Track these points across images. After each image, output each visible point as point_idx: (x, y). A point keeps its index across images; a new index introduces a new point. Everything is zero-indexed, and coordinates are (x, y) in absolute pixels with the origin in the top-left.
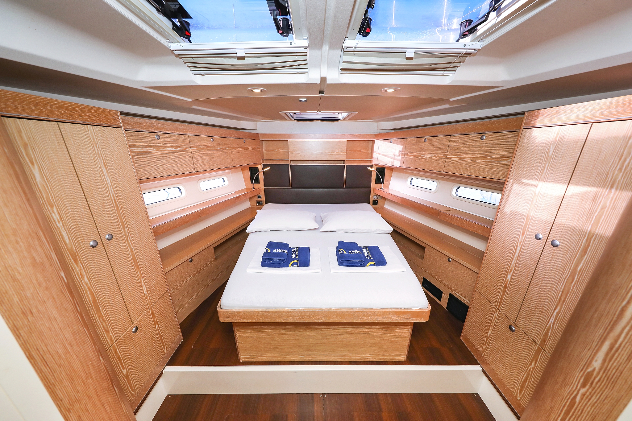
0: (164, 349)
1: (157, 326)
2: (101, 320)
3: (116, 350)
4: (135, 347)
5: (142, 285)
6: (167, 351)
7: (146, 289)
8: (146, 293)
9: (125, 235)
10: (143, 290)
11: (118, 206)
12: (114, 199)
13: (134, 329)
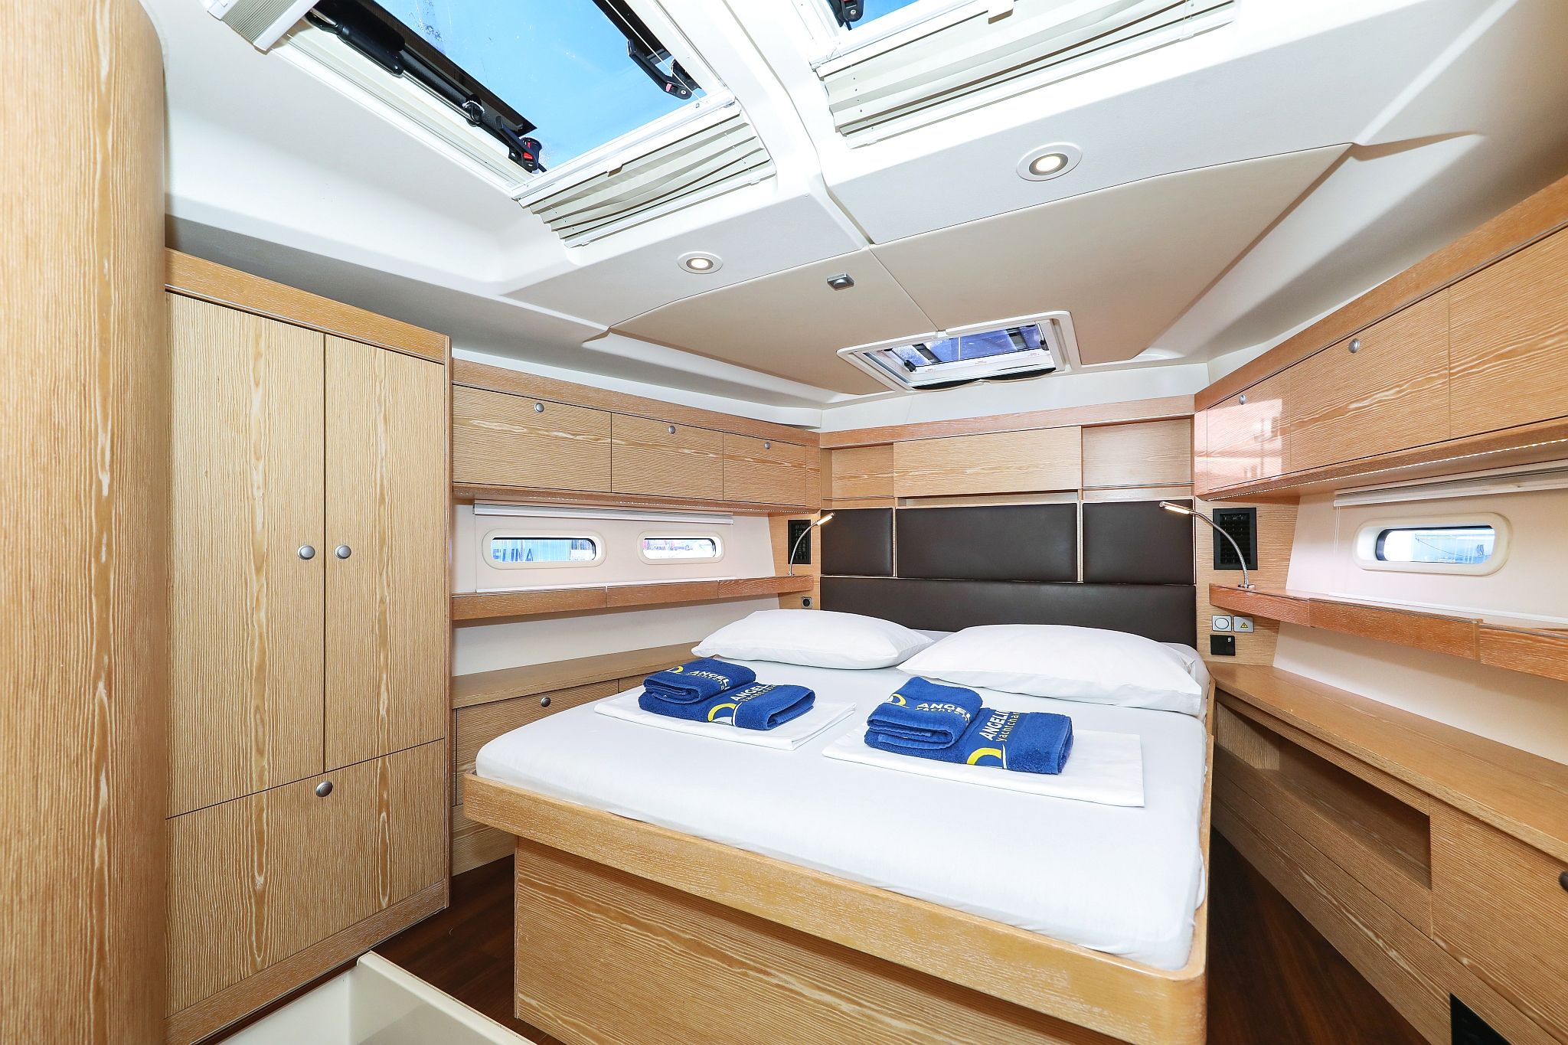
0: (384, 894)
1: (384, 814)
2: (258, 717)
3: (262, 810)
4: (309, 833)
5: (379, 687)
6: (389, 906)
7: (386, 703)
8: (383, 712)
9: (381, 561)
10: (378, 703)
11: (385, 500)
12: (382, 485)
13: (321, 786)
